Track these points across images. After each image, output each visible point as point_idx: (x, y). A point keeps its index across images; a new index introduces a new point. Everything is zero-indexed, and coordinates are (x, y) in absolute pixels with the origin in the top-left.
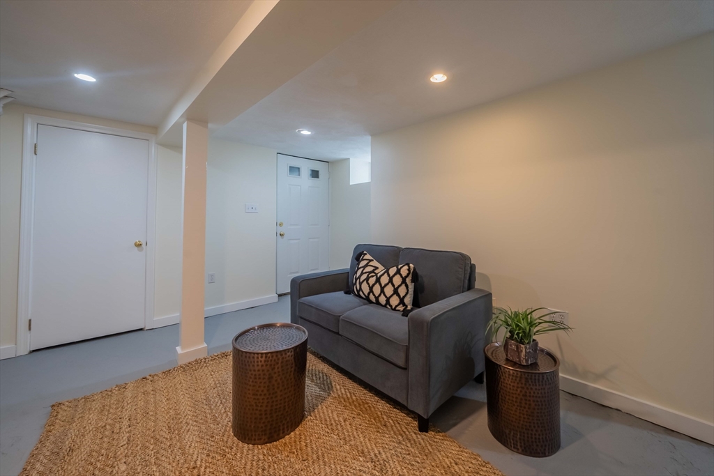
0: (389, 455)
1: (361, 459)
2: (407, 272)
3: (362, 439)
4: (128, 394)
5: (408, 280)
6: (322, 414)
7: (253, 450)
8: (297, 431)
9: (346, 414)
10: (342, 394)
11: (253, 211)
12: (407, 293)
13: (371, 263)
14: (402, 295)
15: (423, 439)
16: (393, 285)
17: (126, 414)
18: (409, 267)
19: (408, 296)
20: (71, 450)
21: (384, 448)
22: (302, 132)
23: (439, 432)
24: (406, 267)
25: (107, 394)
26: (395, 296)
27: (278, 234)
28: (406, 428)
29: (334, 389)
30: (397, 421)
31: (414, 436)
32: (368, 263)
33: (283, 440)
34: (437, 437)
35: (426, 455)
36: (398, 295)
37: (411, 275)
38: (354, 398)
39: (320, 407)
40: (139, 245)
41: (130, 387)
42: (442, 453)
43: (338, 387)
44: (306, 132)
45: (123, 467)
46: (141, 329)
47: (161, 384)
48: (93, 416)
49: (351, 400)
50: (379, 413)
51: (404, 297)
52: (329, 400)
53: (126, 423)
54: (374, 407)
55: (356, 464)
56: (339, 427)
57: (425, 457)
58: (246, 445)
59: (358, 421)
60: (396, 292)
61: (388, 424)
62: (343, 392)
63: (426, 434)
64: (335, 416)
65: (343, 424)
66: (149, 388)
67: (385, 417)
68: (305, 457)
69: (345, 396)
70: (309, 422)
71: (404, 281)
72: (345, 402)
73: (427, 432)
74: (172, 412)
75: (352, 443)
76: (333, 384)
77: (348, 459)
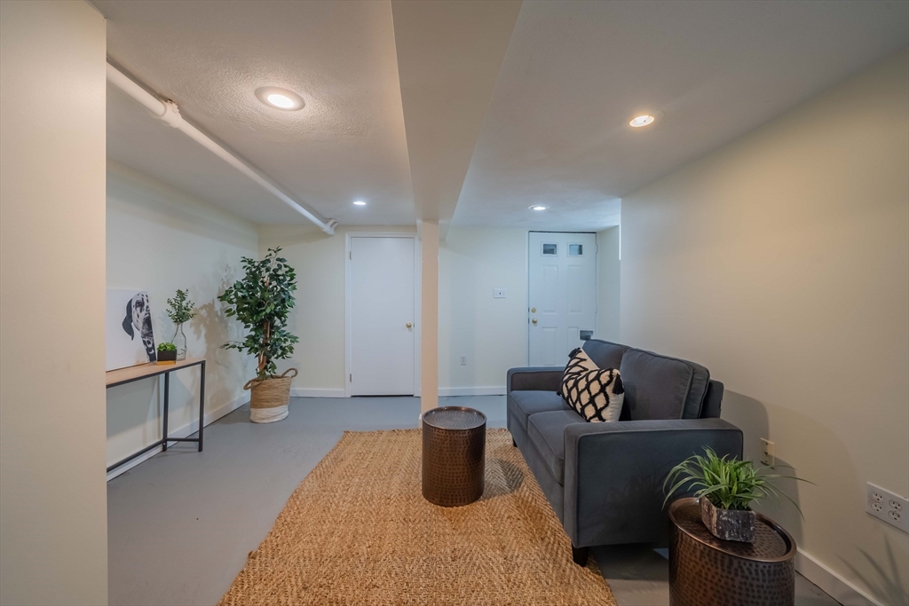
0: (524, 562)
1: (498, 552)
2: (608, 379)
3: (511, 539)
4: (381, 438)
5: (609, 390)
6: (493, 504)
7: (427, 505)
8: (465, 508)
9: (515, 513)
10: (525, 496)
11: (500, 296)
12: (607, 405)
13: (581, 364)
14: (600, 406)
15: (571, 569)
16: (590, 393)
17: (374, 450)
18: (611, 372)
19: (608, 409)
20: (342, 460)
21: (524, 555)
22: (535, 209)
23: (597, 573)
24: (608, 373)
25: (371, 434)
26: (591, 405)
27: (531, 321)
28: (563, 552)
29: (520, 489)
30: (559, 542)
31: (564, 561)
32: (578, 362)
33: (451, 509)
34: (590, 576)
35: (561, 583)
36: (595, 405)
37: (613, 383)
38: (533, 504)
39: (496, 498)
40: (409, 326)
41: (384, 434)
42: (582, 591)
43: (525, 489)
44: (539, 208)
45: (357, 480)
46: (412, 396)
47: (401, 438)
48: (359, 445)
49: (528, 504)
50: (546, 527)
51: (602, 409)
52: (510, 496)
53: (371, 455)
54: (545, 520)
55: (490, 554)
56: (499, 520)
57: (558, 584)
58: (425, 500)
59: (521, 523)
60: (592, 401)
61: (547, 540)
62: (527, 495)
63: (580, 567)
64: (504, 510)
65: (505, 519)
66: (393, 438)
67: (549, 533)
68: (457, 527)
69: (525, 499)
70: (477, 505)
71: (603, 389)
72: (522, 505)
73: (583, 566)
74: (397, 459)
75: (501, 537)
76: (523, 484)
77: (487, 546)
